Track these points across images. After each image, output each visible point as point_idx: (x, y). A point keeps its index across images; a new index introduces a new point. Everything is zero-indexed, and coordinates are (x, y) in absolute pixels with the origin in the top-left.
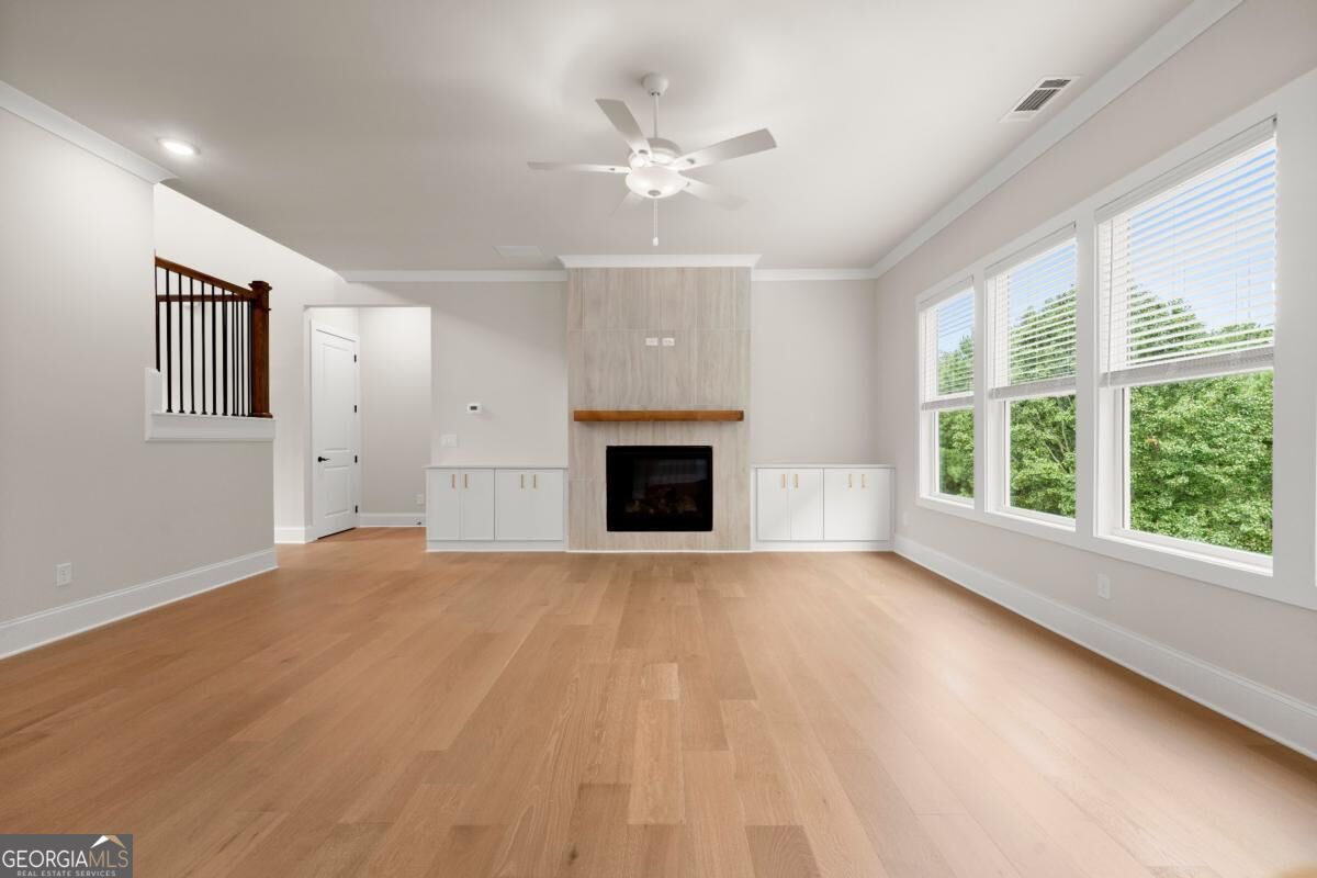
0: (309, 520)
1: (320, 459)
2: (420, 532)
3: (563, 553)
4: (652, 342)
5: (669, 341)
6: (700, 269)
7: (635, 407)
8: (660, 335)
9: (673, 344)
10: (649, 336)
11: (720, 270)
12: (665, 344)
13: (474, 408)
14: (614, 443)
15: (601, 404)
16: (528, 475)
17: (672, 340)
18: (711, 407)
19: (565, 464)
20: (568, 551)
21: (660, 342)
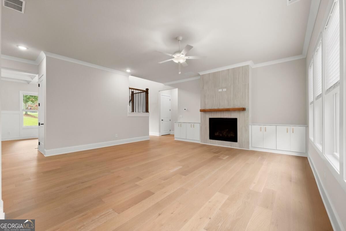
0: (160, 132)
1: (162, 120)
2: (173, 135)
3: (199, 143)
4: (220, 90)
5: (225, 90)
6: (233, 69)
7: (216, 108)
8: (222, 88)
9: (226, 90)
10: (219, 89)
11: (239, 68)
12: (223, 90)
13: (185, 109)
14: (211, 117)
15: (208, 107)
16: (192, 124)
17: (226, 89)
18: (237, 107)
19: (200, 122)
20: (201, 143)
21: (222, 90)
